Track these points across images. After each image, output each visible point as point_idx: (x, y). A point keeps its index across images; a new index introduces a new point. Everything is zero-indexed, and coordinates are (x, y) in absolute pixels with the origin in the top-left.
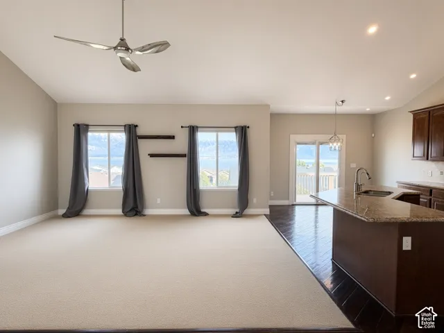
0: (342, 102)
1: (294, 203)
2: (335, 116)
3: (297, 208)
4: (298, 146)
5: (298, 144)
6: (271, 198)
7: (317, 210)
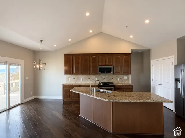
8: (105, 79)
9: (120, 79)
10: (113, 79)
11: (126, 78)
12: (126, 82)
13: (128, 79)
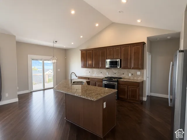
0: (56, 42)
1: (32, 91)
2: (54, 48)
3: (34, 93)
4: (32, 61)
5: (33, 60)
6: (19, 90)
7: (44, 93)
8: (115, 73)
9: (132, 74)
10: (123, 74)
11: (139, 73)
12: (139, 79)
13: (142, 75)
